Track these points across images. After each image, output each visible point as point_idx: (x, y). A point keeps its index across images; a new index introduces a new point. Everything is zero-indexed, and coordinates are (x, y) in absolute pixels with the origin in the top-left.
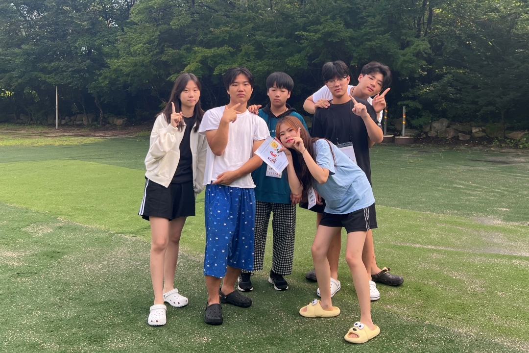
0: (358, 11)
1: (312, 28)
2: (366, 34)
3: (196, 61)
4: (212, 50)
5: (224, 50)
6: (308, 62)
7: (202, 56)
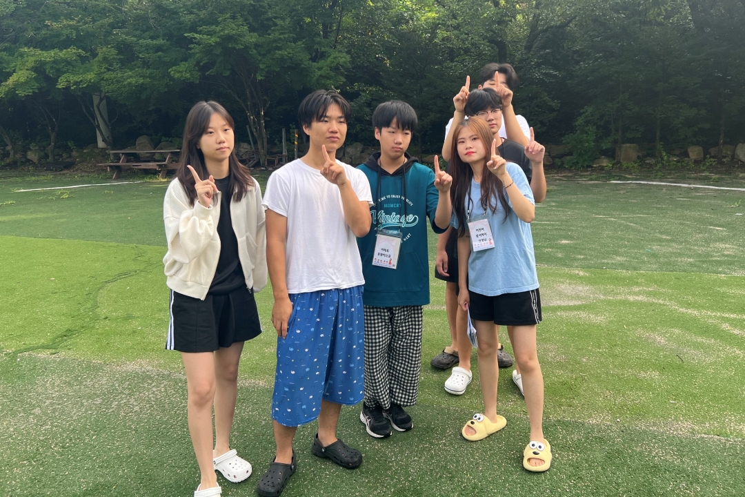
0: (263, 10)
1: (204, 28)
2: (275, 41)
3: (26, 68)
4: (52, 53)
5: (70, 53)
6: (199, 74)
7: (35, 61)
